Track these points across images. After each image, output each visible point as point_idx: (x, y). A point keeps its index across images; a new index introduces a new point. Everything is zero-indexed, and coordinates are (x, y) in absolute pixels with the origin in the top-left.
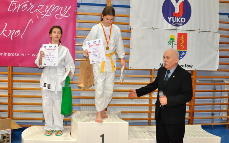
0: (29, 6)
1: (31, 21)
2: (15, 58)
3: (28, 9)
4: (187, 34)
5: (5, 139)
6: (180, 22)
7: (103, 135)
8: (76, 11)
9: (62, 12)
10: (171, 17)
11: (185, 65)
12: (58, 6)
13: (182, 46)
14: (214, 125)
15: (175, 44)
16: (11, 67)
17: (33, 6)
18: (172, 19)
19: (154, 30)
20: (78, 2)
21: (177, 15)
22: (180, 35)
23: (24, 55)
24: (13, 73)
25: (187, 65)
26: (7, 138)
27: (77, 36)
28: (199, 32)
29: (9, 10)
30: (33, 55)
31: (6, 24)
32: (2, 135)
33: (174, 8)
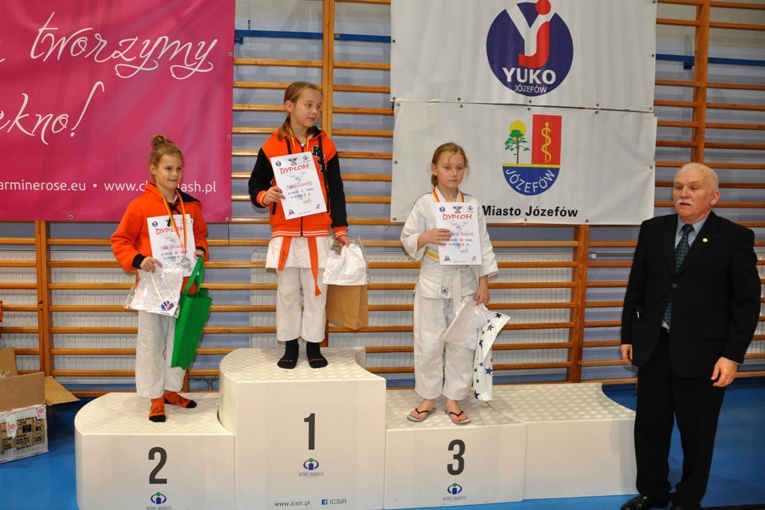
0: (92, 43)
1: (100, 85)
2: (55, 195)
3: (89, 49)
4: (560, 117)
5: (28, 434)
6: (538, 82)
7: (313, 416)
8: (230, 54)
9: (191, 60)
10: (513, 70)
12: (178, 42)
13: (547, 153)
15: (527, 149)
16: (43, 225)
17: (105, 42)
18: (515, 73)
19: (461, 106)
20: (237, 28)
21: (531, 63)
22: (539, 121)
23: (82, 188)
24: (51, 241)
25: (560, 209)
26: (37, 429)
27: (235, 130)
28: (597, 112)
29: (32, 56)
30: (109, 187)
31: (26, 97)
32: (20, 421)
33: (523, 41)
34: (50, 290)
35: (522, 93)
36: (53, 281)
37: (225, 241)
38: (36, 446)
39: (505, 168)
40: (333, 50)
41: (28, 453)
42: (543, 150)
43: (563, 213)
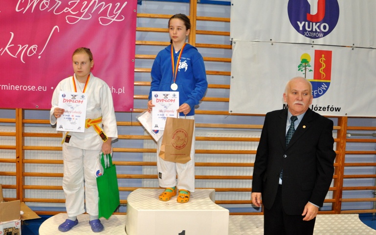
0: (53, 2)
1: (56, 28)
2: (28, 93)
3: (50, 6)
4: (331, 52)
7: (184, 232)
8: (135, 11)
9: (111, 14)
10: (303, 23)
12: (104, 3)
13: (322, 73)
15: (311, 70)
16: (21, 110)
17: (60, 2)
19: (272, 44)
21: (314, 19)
22: (318, 54)
23: (45, 89)
24: (25, 121)
25: (330, 107)
26: (15, 234)
27: (137, 56)
28: (353, 49)
29: (17, 10)
31: (13, 34)
32: (5, 229)
33: (310, 6)
34: (23, 150)
35: (309, 37)
36: (26, 145)
37: (130, 123)
40: (196, 9)
42: (320, 71)
43: (332, 109)
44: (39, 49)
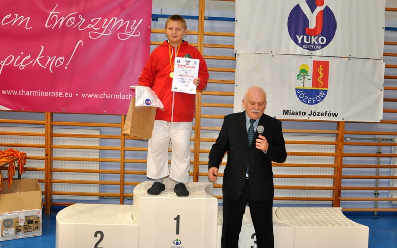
0: (78, 20)
1: (81, 42)
2: (56, 99)
3: (75, 23)
4: (329, 62)
5: (31, 225)
6: (316, 43)
7: (179, 216)
8: (149, 27)
9: (129, 30)
10: (302, 36)
11: (326, 113)
12: (122, 20)
13: (320, 82)
14: (377, 212)
15: (309, 79)
16: (50, 114)
17: (84, 20)
18: (303, 38)
19: (273, 56)
20: (153, 13)
22: (316, 64)
23: (70, 95)
24: (53, 123)
25: (328, 113)
26: (36, 222)
28: (349, 60)
29: (46, 26)
30: (84, 95)
31: (43, 47)
32: (27, 217)
33: (308, 21)
34: (52, 148)
35: (307, 49)
36: (54, 144)
38: (35, 232)
39: (297, 90)
40: (204, 25)
41: (30, 235)
42: (318, 80)
43: (330, 115)
44: (66, 61)
